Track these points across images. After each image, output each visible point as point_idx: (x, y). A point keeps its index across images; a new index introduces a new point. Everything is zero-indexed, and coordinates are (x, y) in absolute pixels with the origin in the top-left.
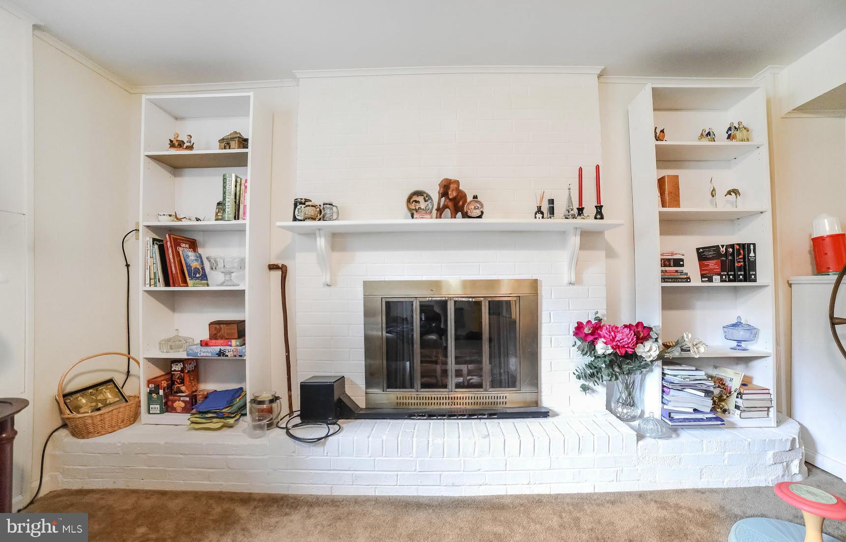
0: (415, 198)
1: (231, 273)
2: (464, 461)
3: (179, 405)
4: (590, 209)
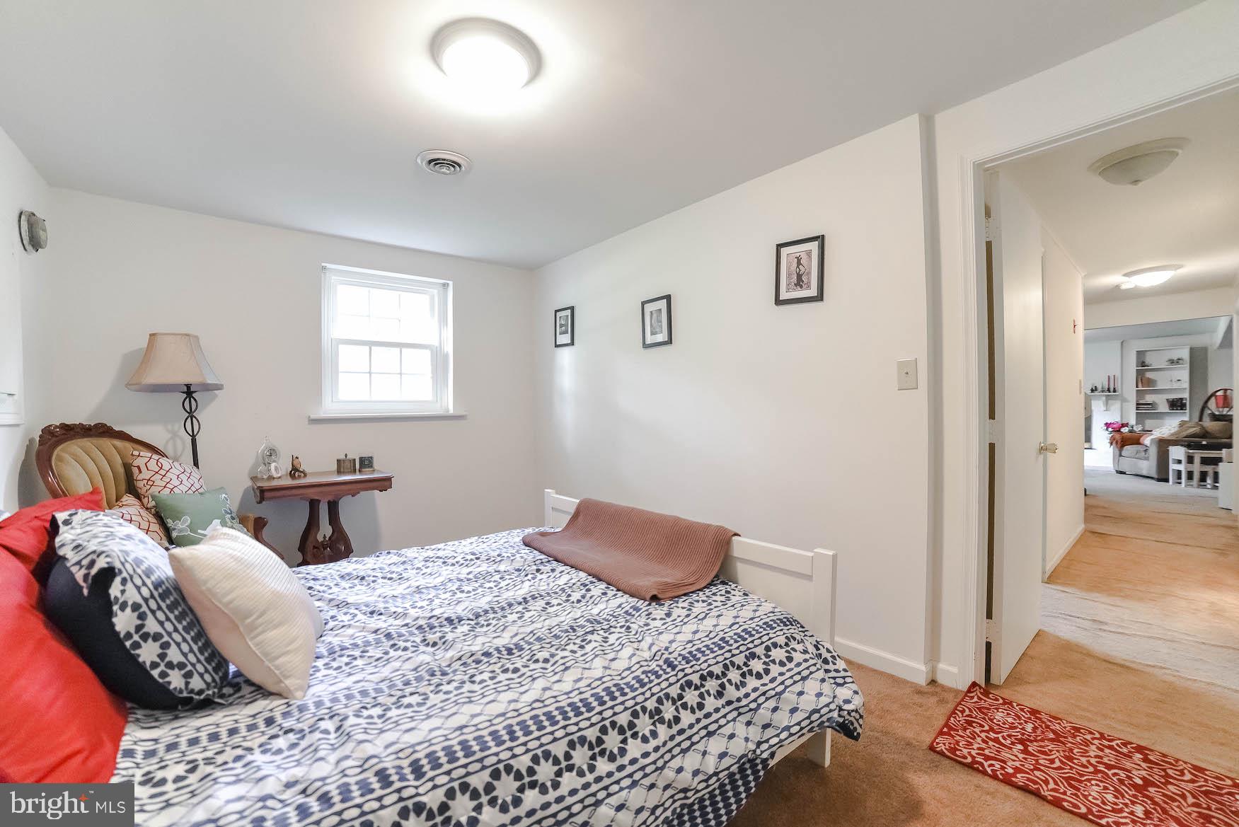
4: (1112, 389)
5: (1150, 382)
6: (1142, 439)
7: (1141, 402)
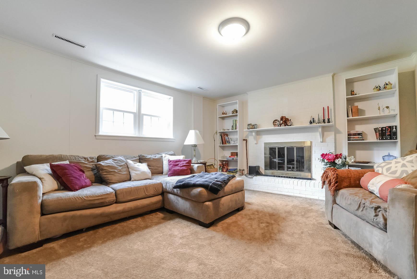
0: (275, 121)
1: (235, 141)
2: (283, 186)
3: (225, 170)
4: (326, 120)
5: (358, 112)
6: (362, 179)
7: (352, 132)
